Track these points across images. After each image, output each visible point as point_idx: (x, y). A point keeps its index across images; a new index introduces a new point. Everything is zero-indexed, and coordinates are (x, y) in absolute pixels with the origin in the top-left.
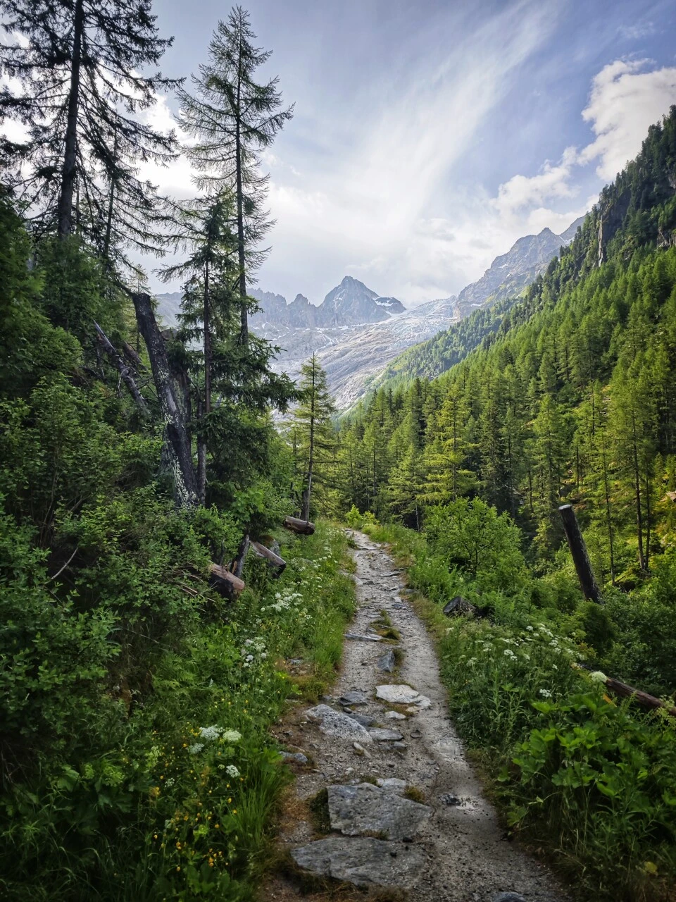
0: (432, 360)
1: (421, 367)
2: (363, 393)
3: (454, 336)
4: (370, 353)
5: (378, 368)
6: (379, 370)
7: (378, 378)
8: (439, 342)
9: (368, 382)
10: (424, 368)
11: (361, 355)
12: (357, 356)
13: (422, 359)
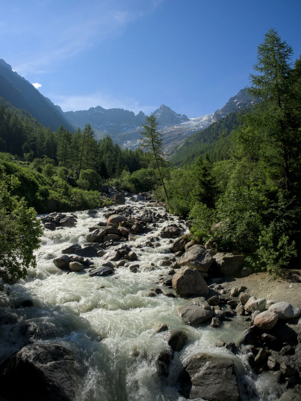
0: (211, 135)
1: (206, 138)
2: (173, 153)
3: (222, 124)
4: (175, 136)
5: (180, 142)
6: (181, 143)
7: (181, 146)
8: (214, 127)
9: (176, 148)
10: (207, 139)
11: (171, 137)
12: (169, 137)
13: (206, 135)
